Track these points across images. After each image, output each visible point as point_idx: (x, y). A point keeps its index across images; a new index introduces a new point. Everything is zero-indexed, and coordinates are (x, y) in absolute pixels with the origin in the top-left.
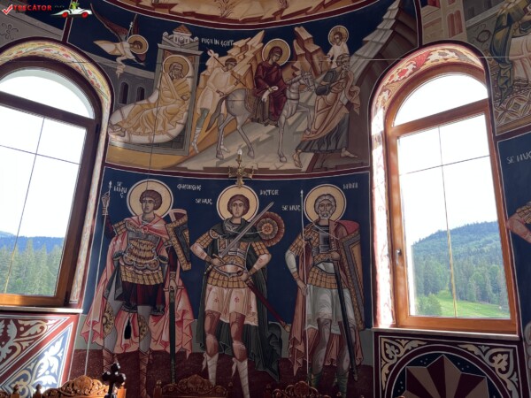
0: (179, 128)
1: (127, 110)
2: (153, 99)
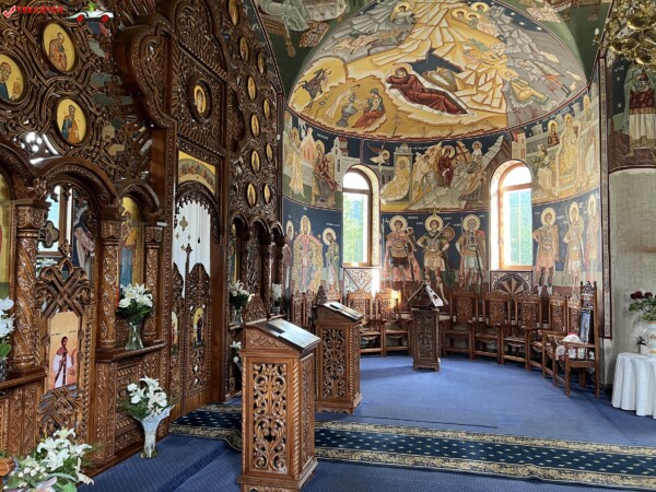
0: (406, 192)
2: (394, 180)
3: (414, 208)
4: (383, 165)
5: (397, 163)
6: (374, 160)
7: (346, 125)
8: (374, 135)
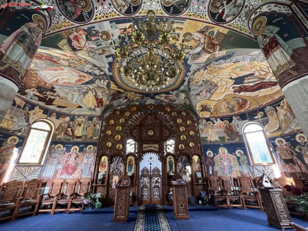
0: (278, 126)
1: (266, 126)
2: (270, 122)
3: (286, 132)
4: (261, 118)
5: (268, 115)
6: (256, 117)
7: (235, 111)
8: (251, 109)
